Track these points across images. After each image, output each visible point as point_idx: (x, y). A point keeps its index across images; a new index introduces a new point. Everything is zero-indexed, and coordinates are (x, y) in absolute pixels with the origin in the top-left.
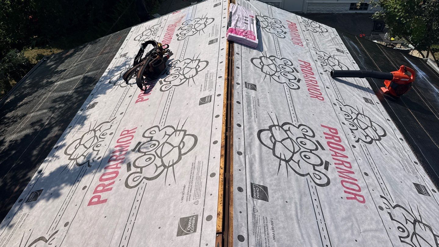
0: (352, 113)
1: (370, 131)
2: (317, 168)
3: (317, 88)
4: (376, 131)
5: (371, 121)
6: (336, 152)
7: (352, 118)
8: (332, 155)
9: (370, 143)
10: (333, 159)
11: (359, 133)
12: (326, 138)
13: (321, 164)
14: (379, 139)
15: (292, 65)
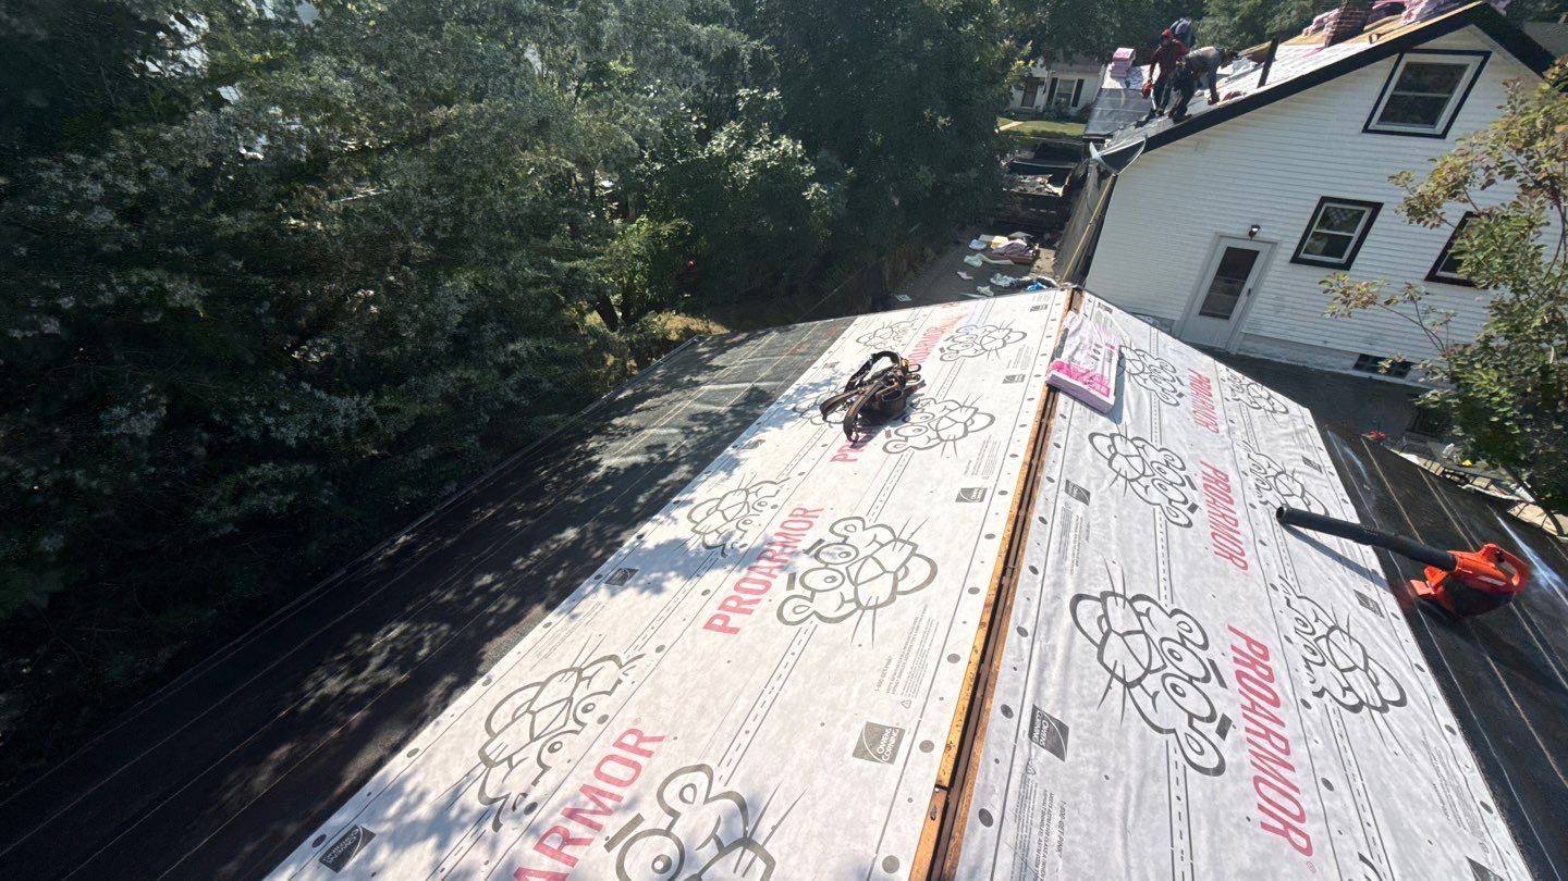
0: (1316, 621)
1: (1357, 679)
2: (1196, 723)
3: (1236, 536)
4: (1376, 685)
5: (1366, 657)
6: (1253, 702)
7: (1314, 633)
8: (1244, 707)
9: (1355, 709)
10: (1245, 716)
11: (1326, 676)
12: (1236, 660)
13: (1211, 719)
14: (1383, 709)
15: (1183, 468)
